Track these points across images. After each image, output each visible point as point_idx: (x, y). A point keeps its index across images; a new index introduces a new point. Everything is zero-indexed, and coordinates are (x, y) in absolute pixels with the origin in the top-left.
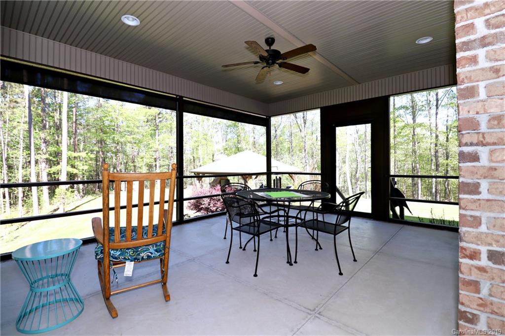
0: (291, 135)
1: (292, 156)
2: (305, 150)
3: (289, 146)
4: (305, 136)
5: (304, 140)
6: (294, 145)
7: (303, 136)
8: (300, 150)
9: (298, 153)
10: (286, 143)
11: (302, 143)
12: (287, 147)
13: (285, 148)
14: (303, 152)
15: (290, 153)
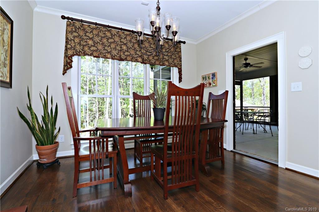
0: (253, 84)
1: (254, 98)
2: (264, 95)
3: (251, 92)
4: (264, 85)
5: (263, 88)
6: (255, 90)
7: (262, 85)
8: (259, 94)
9: (258, 96)
10: (249, 90)
11: (262, 89)
12: (249, 92)
13: (247, 93)
14: (263, 96)
15: (251, 96)
